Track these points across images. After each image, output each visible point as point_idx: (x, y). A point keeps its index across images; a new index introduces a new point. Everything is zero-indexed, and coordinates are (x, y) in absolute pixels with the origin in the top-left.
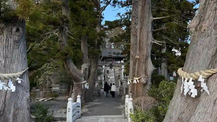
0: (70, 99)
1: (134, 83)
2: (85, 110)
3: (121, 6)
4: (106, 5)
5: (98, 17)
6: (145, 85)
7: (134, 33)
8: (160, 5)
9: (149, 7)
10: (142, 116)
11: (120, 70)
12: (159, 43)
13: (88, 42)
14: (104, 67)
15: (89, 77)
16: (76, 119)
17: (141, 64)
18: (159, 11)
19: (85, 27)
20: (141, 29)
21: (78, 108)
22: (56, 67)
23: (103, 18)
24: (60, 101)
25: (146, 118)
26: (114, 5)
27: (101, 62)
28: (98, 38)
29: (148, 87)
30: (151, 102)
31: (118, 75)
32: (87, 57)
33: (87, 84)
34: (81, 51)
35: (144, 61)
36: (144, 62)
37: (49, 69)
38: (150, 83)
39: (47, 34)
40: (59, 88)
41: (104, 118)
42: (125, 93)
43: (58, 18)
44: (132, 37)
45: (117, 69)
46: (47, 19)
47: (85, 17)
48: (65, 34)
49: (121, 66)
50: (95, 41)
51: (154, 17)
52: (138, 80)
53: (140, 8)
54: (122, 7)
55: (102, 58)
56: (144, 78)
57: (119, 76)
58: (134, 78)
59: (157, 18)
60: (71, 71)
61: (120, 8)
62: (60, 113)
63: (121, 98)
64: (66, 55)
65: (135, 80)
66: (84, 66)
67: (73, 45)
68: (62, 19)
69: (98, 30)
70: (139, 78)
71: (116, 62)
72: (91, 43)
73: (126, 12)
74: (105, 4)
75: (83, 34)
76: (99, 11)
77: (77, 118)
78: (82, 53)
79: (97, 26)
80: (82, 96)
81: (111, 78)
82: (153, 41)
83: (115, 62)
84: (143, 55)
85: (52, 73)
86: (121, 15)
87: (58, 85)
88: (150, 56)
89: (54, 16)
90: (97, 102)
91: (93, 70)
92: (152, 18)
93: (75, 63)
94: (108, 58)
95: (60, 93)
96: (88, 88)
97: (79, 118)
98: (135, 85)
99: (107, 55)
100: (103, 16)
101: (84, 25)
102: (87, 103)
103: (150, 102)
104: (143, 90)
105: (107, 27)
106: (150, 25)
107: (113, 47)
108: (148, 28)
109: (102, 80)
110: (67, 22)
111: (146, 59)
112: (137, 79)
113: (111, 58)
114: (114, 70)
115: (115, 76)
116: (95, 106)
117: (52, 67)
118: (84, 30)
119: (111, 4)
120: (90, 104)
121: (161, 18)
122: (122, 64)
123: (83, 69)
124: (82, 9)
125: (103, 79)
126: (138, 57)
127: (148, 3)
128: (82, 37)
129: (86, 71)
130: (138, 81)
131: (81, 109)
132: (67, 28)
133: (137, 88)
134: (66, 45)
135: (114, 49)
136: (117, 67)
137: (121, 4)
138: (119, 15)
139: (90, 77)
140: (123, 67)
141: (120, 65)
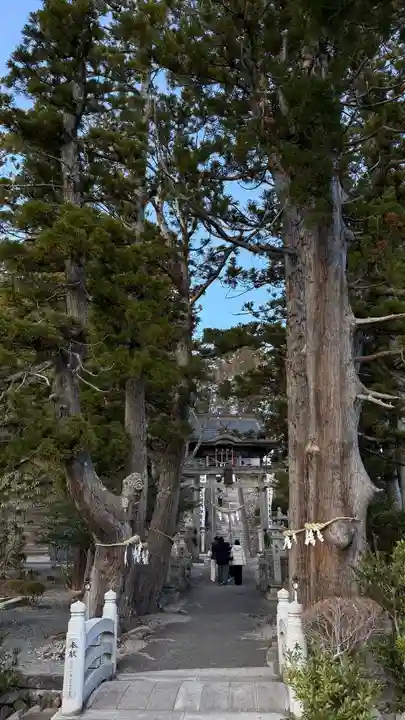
0: (77, 607)
1: (307, 543)
2: (133, 646)
3: (251, 285)
4: (205, 280)
5: (182, 318)
6: (345, 550)
7: (298, 369)
8: (374, 280)
9: (338, 287)
10: (334, 681)
11: (258, 489)
12: (384, 400)
13: (148, 399)
14: (203, 479)
15: (148, 520)
16: (98, 686)
17: (329, 474)
18: (374, 297)
19: (137, 352)
20: (318, 355)
21: (107, 640)
22: (41, 484)
23: (198, 320)
24: (48, 607)
25: (346, 686)
26: (230, 282)
27: (195, 463)
28: (183, 383)
29: (356, 560)
30: (366, 619)
31: (252, 510)
32: (145, 448)
33: (140, 546)
34: (124, 430)
35: (337, 462)
36: (337, 467)
37: (18, 493)
38: (361, 544)
39: (13, 377)
40: (48, 559)
41: (202, 679)
42: (278, 576)
43: (51, 327)
44: (290, 379)
45: (250, 487)
46: (16, 332)
47: (139, 320)
48: (72, 376)
49: (264, 477)
50: (171, 394)
51: (358, 315)
52: (318, 533)
53: (310, 290)
54: (257, 287)
55: (197, 448)
56: (340, 527)
57: (257, 512)
58: (307, 525)
59: (369, 320)
60: (87, 499)
61: (249, 289)
62: (46, 657)
63: (266, 598)
64: (73, 443)
65: (311, 534)
66: (134, 481)
67: (100, 410)
68: (63, 330)
69: (181, 357)
70: (323, 526)
71: (246, 461)
72: (157, 401)
73: (273, 298)
74: (204, 278)
75: (132, 373)
76: (184, 301)
77: (103, 681)
78: (128, 435)
79: (179, 345)
80: (121, 592)
81: (230, 520)
82: (363, 393)
83: (243, 463)
84: (332, 443)
85: (26, 506)
86: (255, 308)
87: (46, 548)
88: (356, 444)
89: (41, 320)
90: (180, 612)
91: (163, 493)
92: (353, 321)
93: (102, 471)
94: (220, 447)
95: (51, 578)
96: (145, 561)
97: (111, 679)
98: (312, 549)
99: (214, 437)
100: (198, 315)
101: (134, 345)
102: (143, 619)
103: (363, 618)
104: (339, 571)
105: (211, 346)
106: (347, 342)
107: (234, 412)
108: (342, 351)
109: (198, 530)
110: (81, 337)
111: (344, 456)
112: (317, 527)
113: (229, 446)
114: (241, 490)
115: (243, 510)
116: (171, 628)
117: (29, 483)
118: (135, 362)
119: (220, 278)
120: (155, 621)
121: (383, 318)
122: (267, 469)
123: (126, 492)
124: (130, 297)
125: (203, 525)
126: (316, 448)
127: (337, 273)
128: (128, 383)
129: (137, 498)
130: (320, 536)
131: (119, 644)
132: (78, 356)
133: (319, 561)
134: (75, 411)
135: (237, 416)
136: (249, 481)
137: (253, 277)
138: (251, 310)
139: (156, 521)
140: (270, 477)
141: (262, 472)
